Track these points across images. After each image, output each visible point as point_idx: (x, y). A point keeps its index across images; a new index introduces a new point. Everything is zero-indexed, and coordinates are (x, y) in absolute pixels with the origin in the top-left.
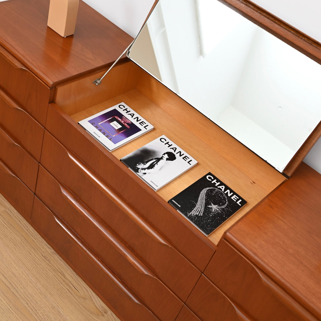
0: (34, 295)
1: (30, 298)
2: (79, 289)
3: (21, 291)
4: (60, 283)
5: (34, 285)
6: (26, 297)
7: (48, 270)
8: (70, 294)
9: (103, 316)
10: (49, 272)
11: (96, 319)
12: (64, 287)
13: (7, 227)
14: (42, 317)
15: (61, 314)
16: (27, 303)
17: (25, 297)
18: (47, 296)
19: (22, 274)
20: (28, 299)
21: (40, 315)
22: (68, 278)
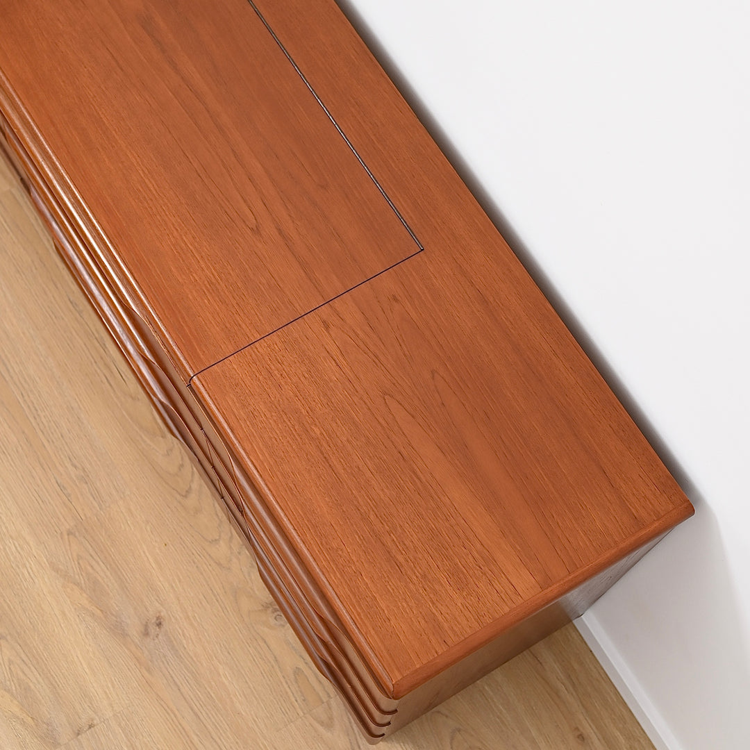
0: (37, 379)
1: (29, 385)
2: (128, 378)
3: (15, 369)
4: (93, 361)
5: (42, 359)
6: (23, 382)
7: (74, 333)
8: (109, 387)
9: (162, 437)
10: (77, 337)
11: (148, 441)
12: (99, 371)
13: (9, 230)
14: (46, 424)
15: (82, 423)
16: (22, 394)
17: (19, 381)
18: (63, 384)
19: (22, 335)
20: (26, 386)
21: (43, 419)
22: (111, 352)
